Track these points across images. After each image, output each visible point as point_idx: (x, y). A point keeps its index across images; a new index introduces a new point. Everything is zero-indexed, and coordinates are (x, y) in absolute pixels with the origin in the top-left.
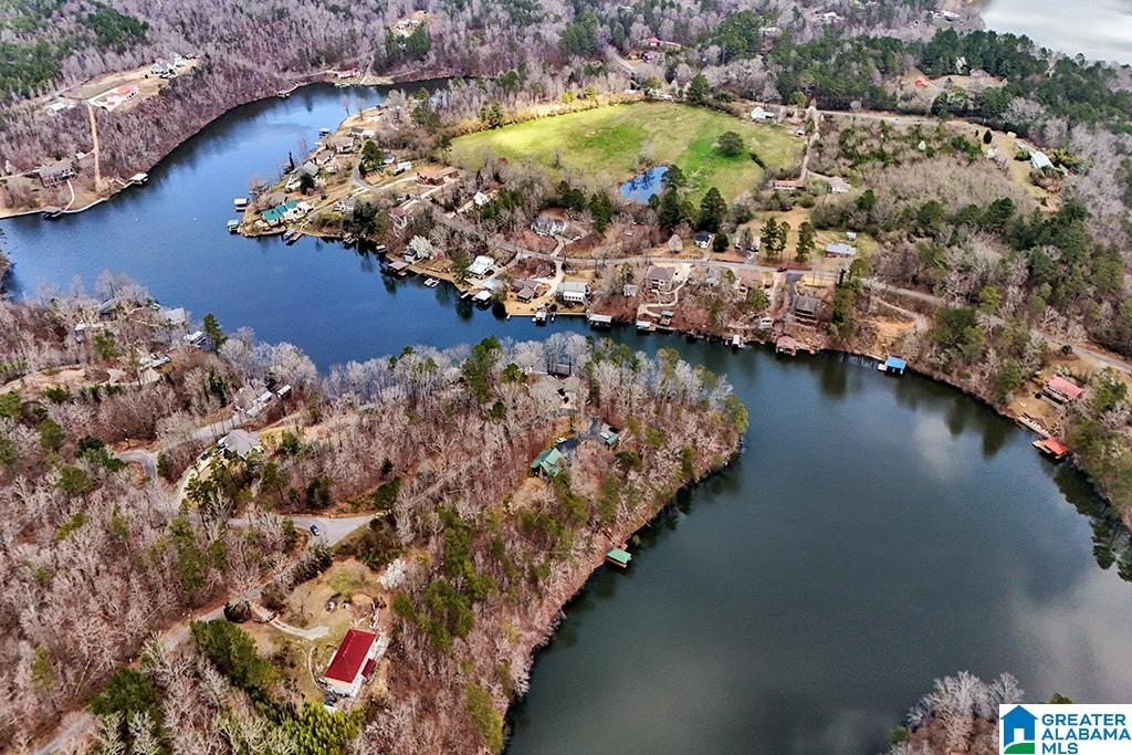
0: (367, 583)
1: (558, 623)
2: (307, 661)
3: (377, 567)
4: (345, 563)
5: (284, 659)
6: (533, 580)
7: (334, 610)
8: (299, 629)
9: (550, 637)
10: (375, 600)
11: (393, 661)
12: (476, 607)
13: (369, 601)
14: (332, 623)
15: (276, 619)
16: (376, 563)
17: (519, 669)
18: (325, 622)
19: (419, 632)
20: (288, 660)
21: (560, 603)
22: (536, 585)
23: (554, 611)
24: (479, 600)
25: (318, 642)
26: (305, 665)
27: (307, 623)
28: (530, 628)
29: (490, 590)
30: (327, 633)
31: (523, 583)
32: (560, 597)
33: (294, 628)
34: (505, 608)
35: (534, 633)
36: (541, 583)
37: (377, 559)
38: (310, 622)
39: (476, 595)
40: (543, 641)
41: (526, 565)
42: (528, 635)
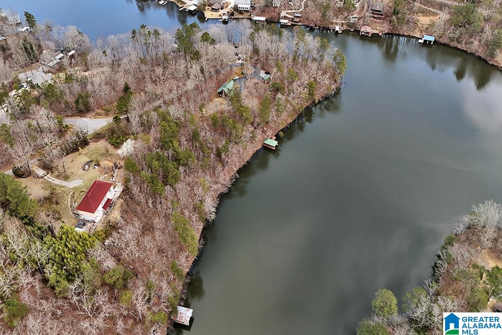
0: (111, 155)
1: (234, 180)
2: (68, 201)
3: (117, 145)
4: (98, 143)
5: (51, 200)
6: (219, 155)
7: (88, 170)
8: (64, 182)
9: (230, 188)
10: (115, 164)
11: (125, 200)
12: (182, 169)
13: (111, 164)
14: (86, 177)
15: (48, 175)
16: (118, 143)
17: (210, 206)
18: (80, 177)
19: (143, 182)
20: (54, 200)
21: (235, 169)
22: (220, 158)
23: (232, 173)
24: (183, 165)
25: (75, 189)
26: (66, 203)
27: (68, 178)
28: (217, 183)
29: (190, 159)
30: (82, 184)
31: (212, 156)
32: (235, 165)
33: (60, 181)
34: (200, 170)
35: (219, 185)
36: (223, 157)
37: (118, 141)
38: (71, 177)
39: (181, 162)
40: (225, 190)
41: (214, 146)
42: (215, 187)
